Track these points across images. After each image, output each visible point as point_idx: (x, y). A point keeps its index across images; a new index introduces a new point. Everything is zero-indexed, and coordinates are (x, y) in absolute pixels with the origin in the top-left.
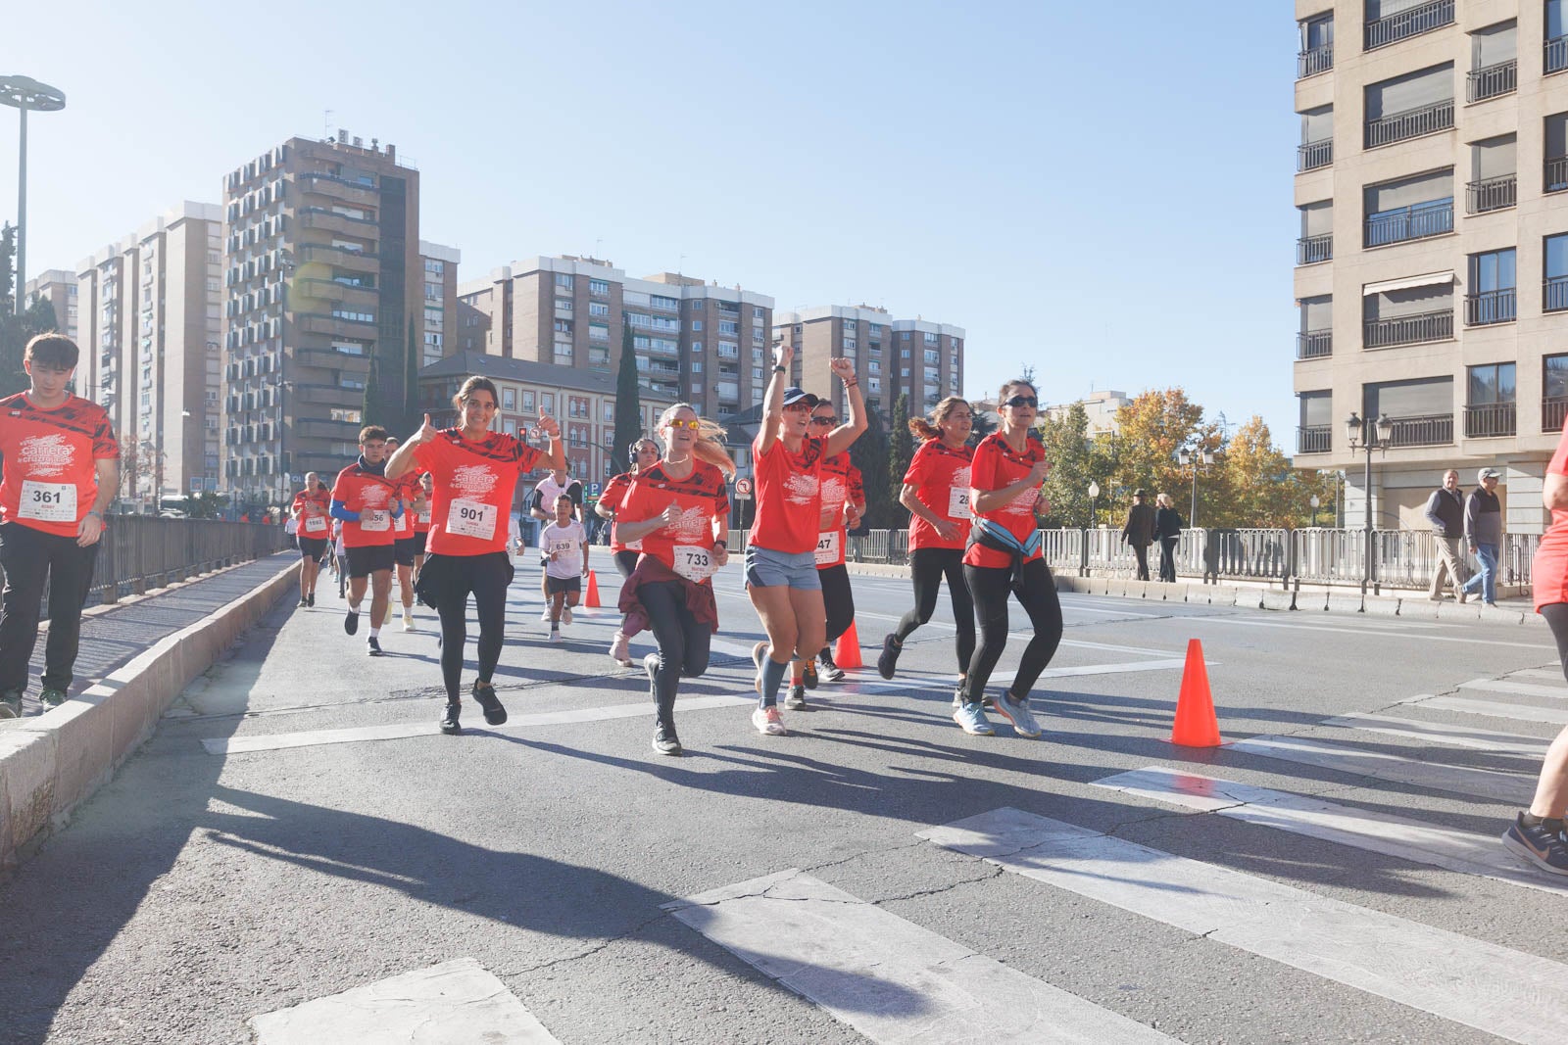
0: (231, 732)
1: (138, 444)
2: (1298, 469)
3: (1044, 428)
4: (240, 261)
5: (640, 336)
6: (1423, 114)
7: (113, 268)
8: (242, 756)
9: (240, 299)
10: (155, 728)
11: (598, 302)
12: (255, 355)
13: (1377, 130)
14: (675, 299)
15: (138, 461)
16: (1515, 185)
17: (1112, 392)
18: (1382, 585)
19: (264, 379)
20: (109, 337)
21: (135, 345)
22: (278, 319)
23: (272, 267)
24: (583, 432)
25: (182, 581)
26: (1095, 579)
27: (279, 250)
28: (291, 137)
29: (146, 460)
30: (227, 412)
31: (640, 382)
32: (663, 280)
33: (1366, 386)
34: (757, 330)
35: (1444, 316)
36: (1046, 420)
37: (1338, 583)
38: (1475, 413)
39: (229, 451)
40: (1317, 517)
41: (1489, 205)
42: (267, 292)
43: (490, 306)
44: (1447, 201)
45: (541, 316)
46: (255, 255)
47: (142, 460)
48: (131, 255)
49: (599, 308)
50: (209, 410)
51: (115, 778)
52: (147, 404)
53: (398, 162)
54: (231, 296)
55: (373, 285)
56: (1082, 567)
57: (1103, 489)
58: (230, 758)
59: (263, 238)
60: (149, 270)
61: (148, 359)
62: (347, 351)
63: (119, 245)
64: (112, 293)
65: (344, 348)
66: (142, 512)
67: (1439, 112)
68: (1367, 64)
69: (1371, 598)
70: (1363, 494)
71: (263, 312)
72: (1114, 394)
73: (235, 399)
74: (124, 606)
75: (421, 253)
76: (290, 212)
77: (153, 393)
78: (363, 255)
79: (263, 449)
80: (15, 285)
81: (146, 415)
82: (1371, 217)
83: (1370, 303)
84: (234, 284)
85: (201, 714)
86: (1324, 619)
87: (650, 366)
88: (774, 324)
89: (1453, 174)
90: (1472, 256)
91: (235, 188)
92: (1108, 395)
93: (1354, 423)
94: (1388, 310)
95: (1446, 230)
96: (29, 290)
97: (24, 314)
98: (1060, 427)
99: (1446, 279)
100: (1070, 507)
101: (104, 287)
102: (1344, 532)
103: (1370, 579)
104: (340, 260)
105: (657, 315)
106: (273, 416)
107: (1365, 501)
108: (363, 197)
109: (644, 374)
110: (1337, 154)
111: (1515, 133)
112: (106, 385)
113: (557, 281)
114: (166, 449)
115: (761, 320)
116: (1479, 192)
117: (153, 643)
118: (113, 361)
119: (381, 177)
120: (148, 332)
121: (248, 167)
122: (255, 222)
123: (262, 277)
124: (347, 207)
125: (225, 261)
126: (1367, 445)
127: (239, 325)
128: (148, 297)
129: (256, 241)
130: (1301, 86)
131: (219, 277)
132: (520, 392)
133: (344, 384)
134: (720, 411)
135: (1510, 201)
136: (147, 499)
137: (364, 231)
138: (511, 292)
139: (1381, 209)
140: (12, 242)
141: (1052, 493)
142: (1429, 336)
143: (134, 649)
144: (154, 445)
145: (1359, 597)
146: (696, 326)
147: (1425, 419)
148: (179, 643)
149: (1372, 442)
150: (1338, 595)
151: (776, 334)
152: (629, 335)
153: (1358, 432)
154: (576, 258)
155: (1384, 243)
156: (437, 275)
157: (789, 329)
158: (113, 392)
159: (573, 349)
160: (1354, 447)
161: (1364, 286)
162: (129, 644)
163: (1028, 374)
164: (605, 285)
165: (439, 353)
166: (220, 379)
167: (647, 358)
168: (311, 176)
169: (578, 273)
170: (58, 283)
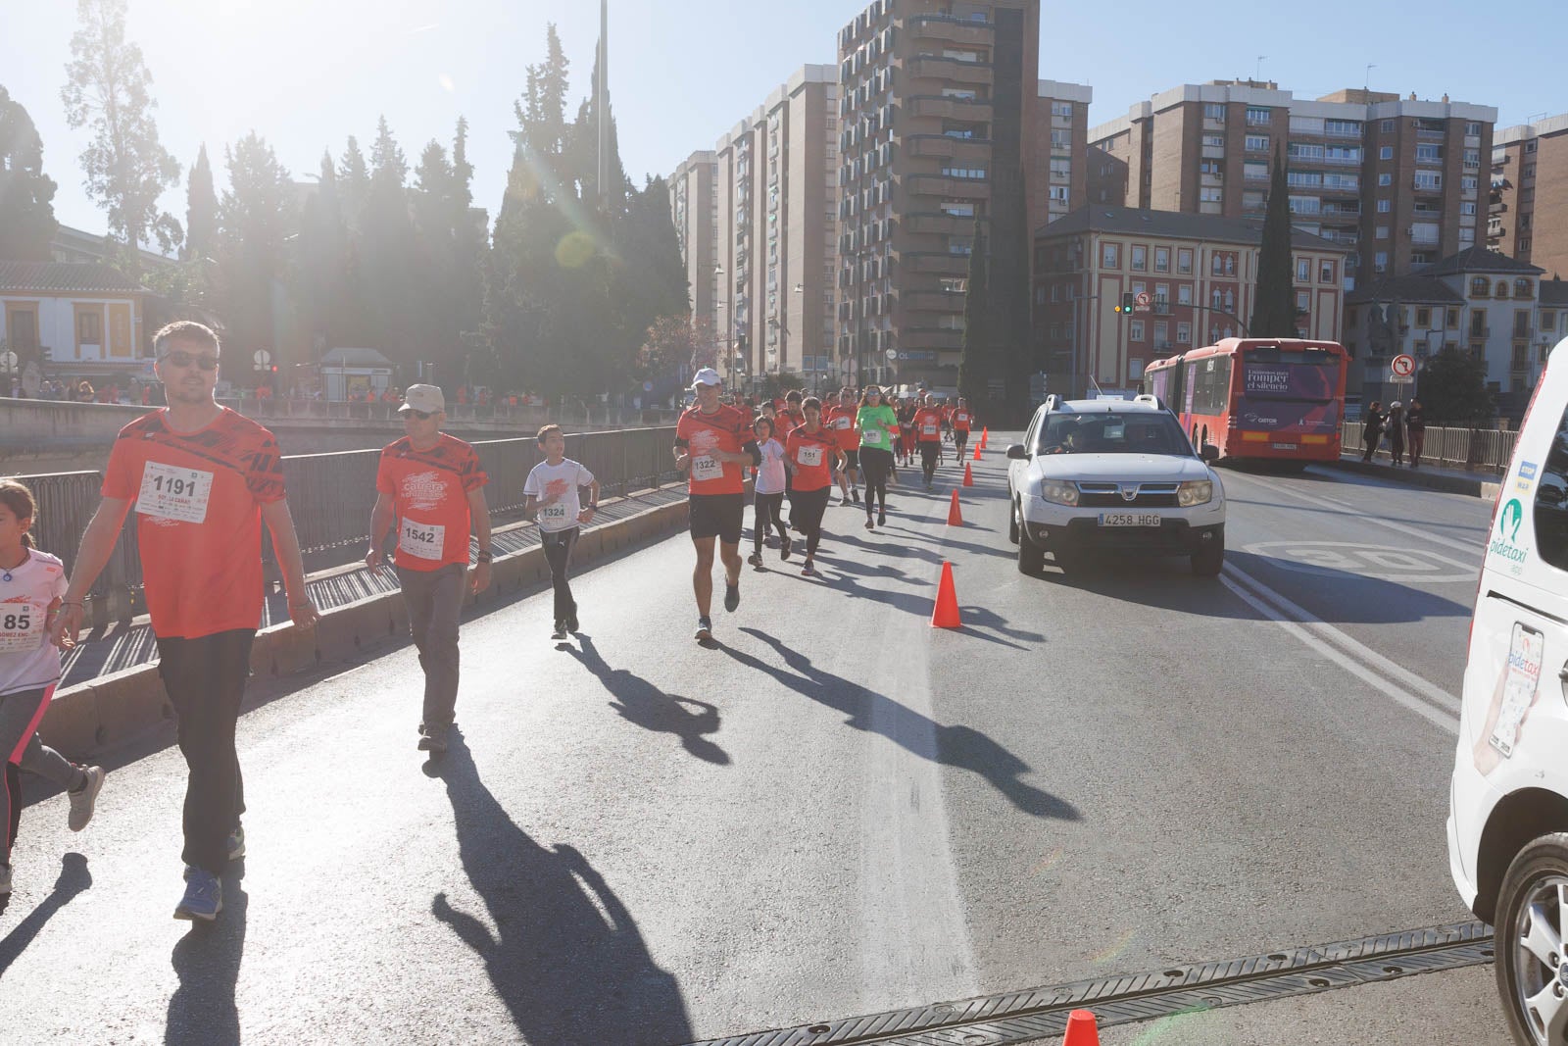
4: (852, 124)
5: (1301, 171)
7: (745, 144)
9: (853, 164)
11: (1260, 135)
12: (865, 223)
14: (1356, 122)
19: (873, 249)
21: (764, 220)
23: (882, 126)
24: (1229, 293)
27: (887, 106)
29: (773, 338)
30: (840, 284)
31: (1294, 227)
32: (1342, 99)
34: (1469, 152)
39: (842, 327)
42: (877, 153)
43: (1128, 152)
45: (1184, 156)
46: (865, 115)
47: (770, 338)
48: (760, 129)
49: (1257, 140)
50: (825, 285)
52: (774, 282)
54: (845, 162)
55: (986, 136)
59: (873, 94)
61: (774, 234)
62: (956, 213)
64: (745, 169)
65: (954, 209)
71: (875, 175)
73: (848, 272)
75: (1041, 93)
76: (899, 63)
77: (779, 268)
78: (976, 102)
81: (772, 292)
84: (847, 150)
87: (1321, 208)
88: (1494, 144)
91: (848, 43)
101: (739, 165)
104: (950, 110)
105: (1332, 144)
108: (974, 35)
112: (740, 264)
113: (1206, 114)
114: (790, 327)
115: (1477, 139)
118: (746, 238)
120: (775, 207)
121: (860, 18)
122: (866, 78)
123: (872, 138)
124: (957, 49)
125: (839, 125)
127: (851, 193)
128: (774, 171)
129: (867, 99)
131: (834, 143)
132: (1152, 249)
133: (953, 250)
134: (1414, 260)
137: (977, 75)
138: (1152, 130)
144: (779, 322)
146: (1384, 154)
151: (1498, 155)
154: (1231, 83)
156: (1065, 119)
157: (1516, 151)
158: (746, 270)
159: (1224, 193)
164: (1265, 111)
165: (1065, 209)
166: (834, 252)
167: (1317, 199)
168: (922, 18)
169: (1233, 98)
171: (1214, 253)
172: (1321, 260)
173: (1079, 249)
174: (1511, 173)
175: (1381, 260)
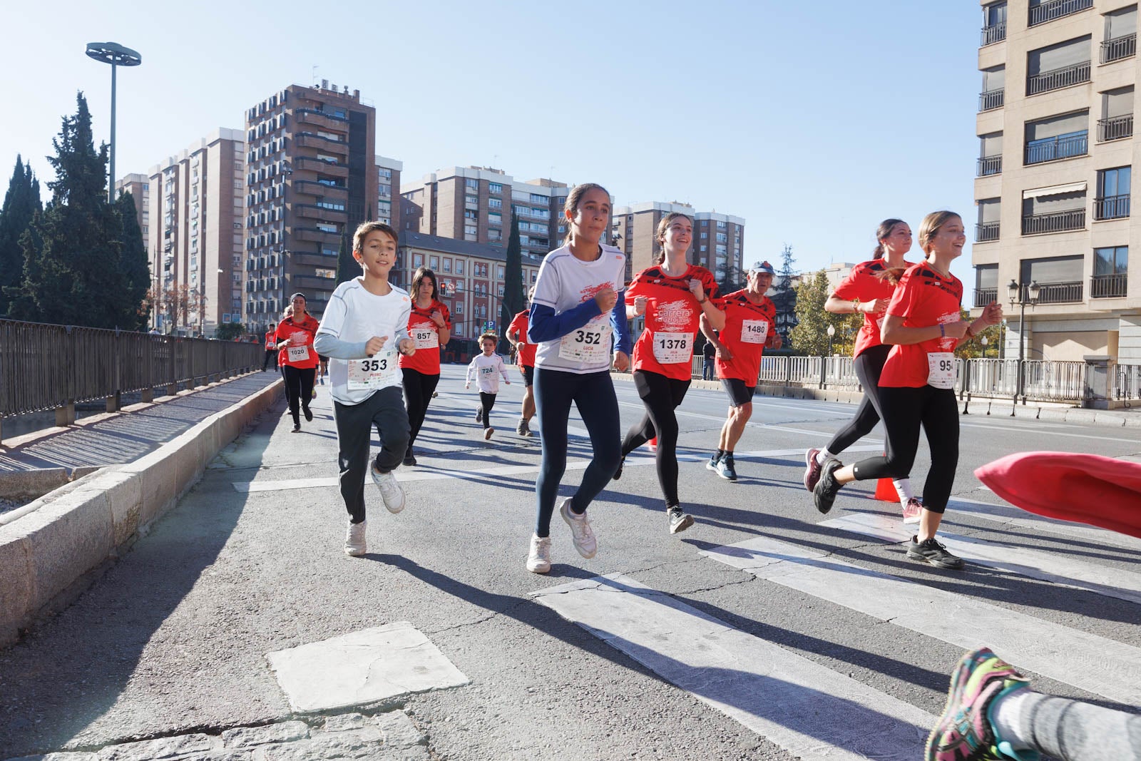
0: (252, 479)
1: (189, 290)
2: (973, 318)
3: (798, 288)
4: (256, 168)
5: (523, 222)
6: (1068, 72)
7: (173, 172)
8: (259, 494)
9: (256, 194)
10: (202, 475)
11: (497, 199)
12: (266, 232)
13: (1036, 82)
14: (546, 197)
15: (189, 302)
16: (1132, 122)
17: (846, 264)
18: (1029, 398)
19: (271, 248)
20: (169, 219)
21: (187, 224)
22: (281, 208)
23: (277, 173)
24: (484, 286)
25: (218, 382)
26: (830, 391)
27: (282, 161)
28: (290, 84)
29: (194, 301)
30: (247, 270)
31: (522, 253)
32: (539, 184)
33: (1022, 261)
35: (1078, 213)
36: (799, 282)
37: (998, 396)
38: (1099, 281)
39: (248, 296)
40: (986, 352)
41: (1113, 136)
42: (274, 189)
43: (422, 200)
44: (1084, 133)
45: (456, 207)
46: (266, 164)
47: (191, 301)
48: (184, 164)
49: (495, 202)
50: (235, 268)
51: (178, 505)
52: (194, 265)
53: (361, 102)
54: (250, 192)
55: (344, 185)
56: (821, 383)
57: (838, 330)
58: (251, 495)
59: (271, 152)
60: (196, 174)
61: (195, 234)
62: (326, 230)
63: (176, 157)
64: (172, 189)
65: (325, 227)
66: (191, 336)
67: (1080, 70)
68: (1030, 36)
69: (1020, 407)
70: (1019, 336)
71: (272, 203)
72: (847, 265)
73: (253, 261)
74: (181, 397)
75: (376, 164)
76: (289, 136)
77: (199, 256)
78: (338, 165)
79: (271, 295)
80: (108, 183)
81: (194, 271)
82: (1030, 143)
83: (1027, 205)
84: (252, 184)
85: (233, 467)
86: (987, 420)
87: (529, 242)
89: (1088, 114)
90: (1100, 172)
91: (253, 119)
92: (842, 266)
93: (1013, 286)
94: (1039, 209)
95: (1084, 153)
96: (117, 186)
97: (114, 203)
98: (809, 287)
99: (1081, 188)
100: (814, 342)
101: (167, 186)
102: (1003, 362)
103: (1020, 395)
104: (322, 168)
105: (535, 207)
106: (277, 273)
107: (1019, 341)
108: (337, 125)
109: (525, 247)
110: (1007, 99)
111: (1133, 85)
112: (168, 251)
113: (468, 185)
114: (207, 294)
116: (1106, 127)
117: (200, 420)
118: (172, 235)
119: (350, 112)
120: (195, 216)
121: (262, 105)
122: (266, 142)
123: (271, 180)
124: (326, 132)
125: (246, 168)
126: (1022, 302)
127: (255, 212)
128: (195, 193)
129: (267, 155)
130: (983, 52)
131: (243, 179)
132: (441, 259)
133: (324, 252)
135: (1128, 133)
136: (194, 328)
137: (338, 149)
138: (436, 190)
139: (1036, 139)
140: (106, 154)
141: (802, 333)
142: (1068, 227)
143: (188, 424)
144: (199, 292)
145: (1011, 405)
147: (1063, 285)
148: (217, 421)
149: (1026, 300)
150: (997, 404)
151: (615, 221)
152: (515, 221)
153: (1016, 293)
154: (480, 168)
155: (1038, 162)
156: (387, 179)
157: (623, 219)
158: (172, 256)
159: (478, 231)
160: (1012, 303)
161: (1023, 191)
162: (184, 421)
163: (788, 251)
164: (499, 186)
166: (242, 248)
167: (527, 237)
168: (303, 111)
169: (481, 178)
170: (136, 183)
171: (475, 263)
172: (531, 271)
173: (400, 256)
174: (620, 231)
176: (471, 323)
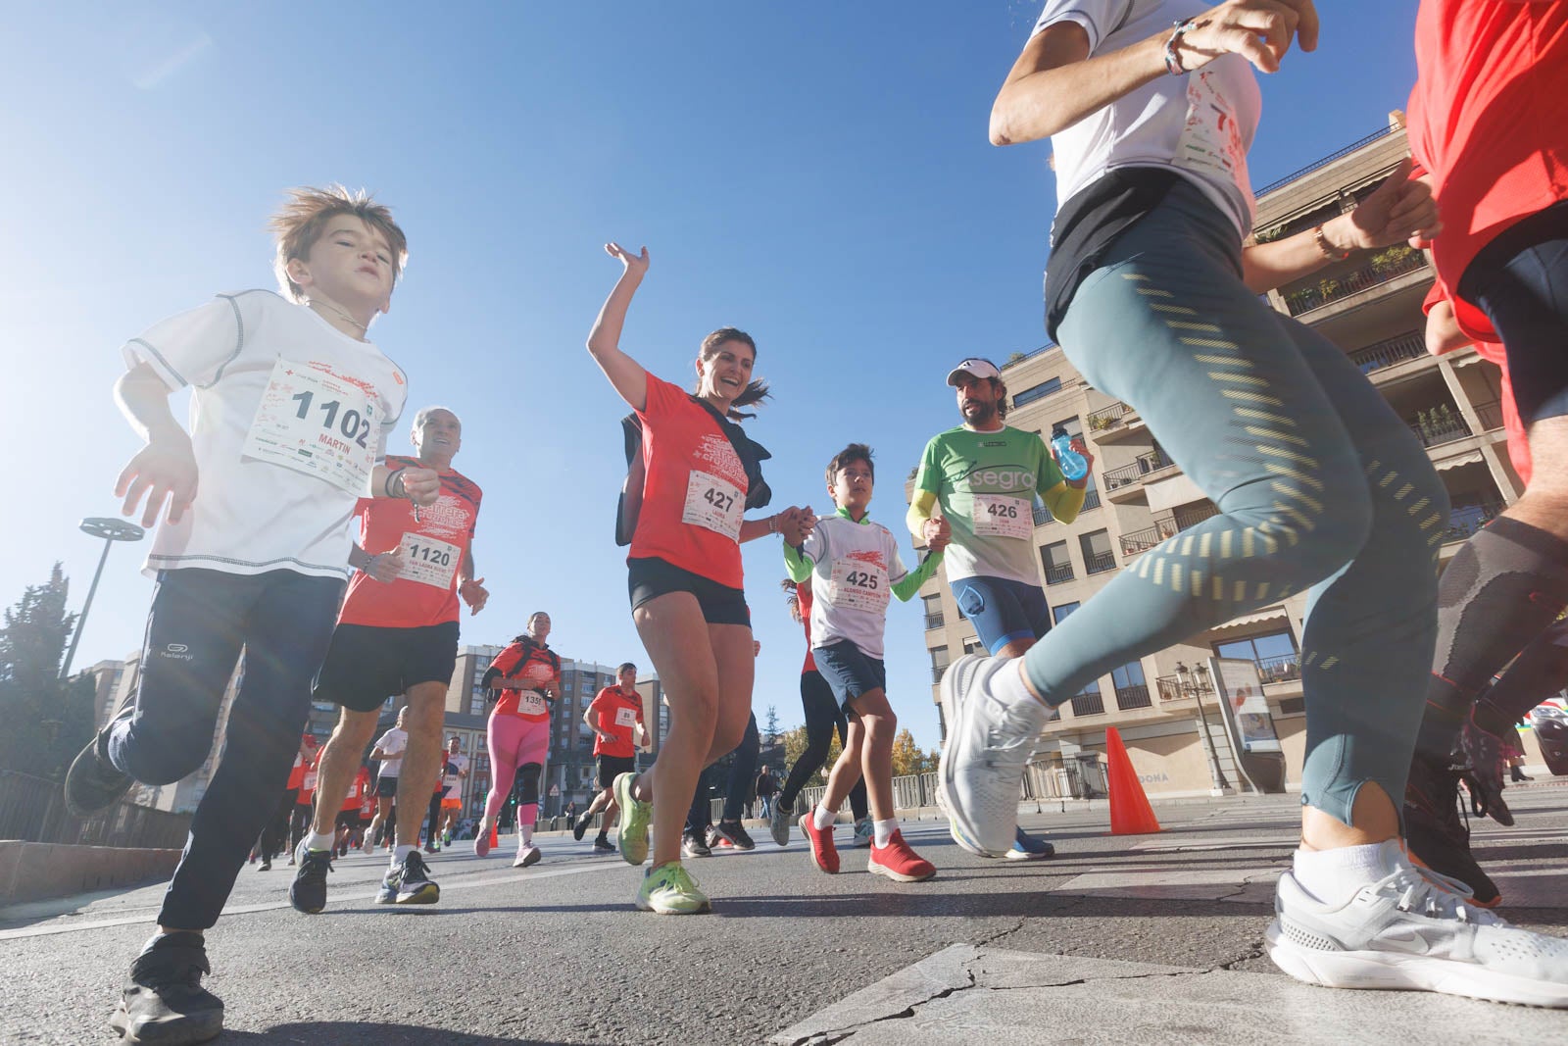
165: (390, 710)
170: (108, 670)
171: (480, 736)
175: (564, 742)
176: (470, 799)
